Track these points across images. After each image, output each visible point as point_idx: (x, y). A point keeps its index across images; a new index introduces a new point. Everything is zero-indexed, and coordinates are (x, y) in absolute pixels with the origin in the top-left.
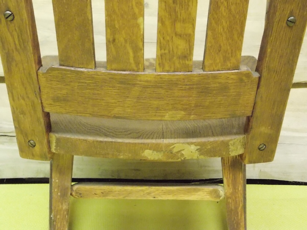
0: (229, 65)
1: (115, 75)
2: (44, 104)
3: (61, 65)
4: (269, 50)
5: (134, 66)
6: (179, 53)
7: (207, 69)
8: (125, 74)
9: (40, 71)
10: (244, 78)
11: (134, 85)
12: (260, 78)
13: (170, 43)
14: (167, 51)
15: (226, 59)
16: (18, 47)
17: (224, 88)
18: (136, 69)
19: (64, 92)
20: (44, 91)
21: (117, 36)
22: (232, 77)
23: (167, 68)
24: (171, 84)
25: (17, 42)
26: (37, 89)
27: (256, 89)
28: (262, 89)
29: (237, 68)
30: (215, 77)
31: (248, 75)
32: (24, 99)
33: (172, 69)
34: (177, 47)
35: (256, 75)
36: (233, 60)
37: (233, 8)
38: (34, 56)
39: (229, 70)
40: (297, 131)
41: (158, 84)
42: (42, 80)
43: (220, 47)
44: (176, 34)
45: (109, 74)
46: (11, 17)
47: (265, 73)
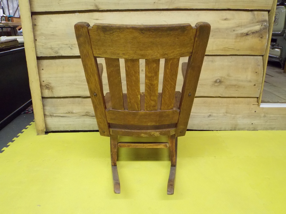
0: (169, 108)
1: (131, 112)
2: (108, 120)
3: (113, 109)
4: (183, 104)
5: (137, 109)
6: (152, 105)
7: (162, 110)
8: (134, 112)
9: (106, 111)
10: (175, 112)
11: (137, 115)
12: (180, 112)
13: (149, 103)
14: (148, 105)
15: (168, 107)
16: (98, 103)
17: (168, 115)
18: (138, 110)
19: (114, 117)
20: (107, 117)
21: (131, 101)
22: (171, 112)
23: (148, 110)
24: (150, 115)
25: (98, 102)
26: (105, 116)
27: (179, 115)
28: (181, 115)
29: (172, 109)
30: (165, 112)
31: (176, 111)
32: (101, 119)
33: (150, 110)
34: (152, 104)
35: (179, 111)
36: (171, 107)
37: (170, 92)
38: (104, 106)
39: (169, 110)
40: (196, 113)
41: (145, 115)
42: (107, 113)
43: (166, 103)
44: (151, 100)
45: (129, 112)
46: (96, 95)
47: (181, 110)
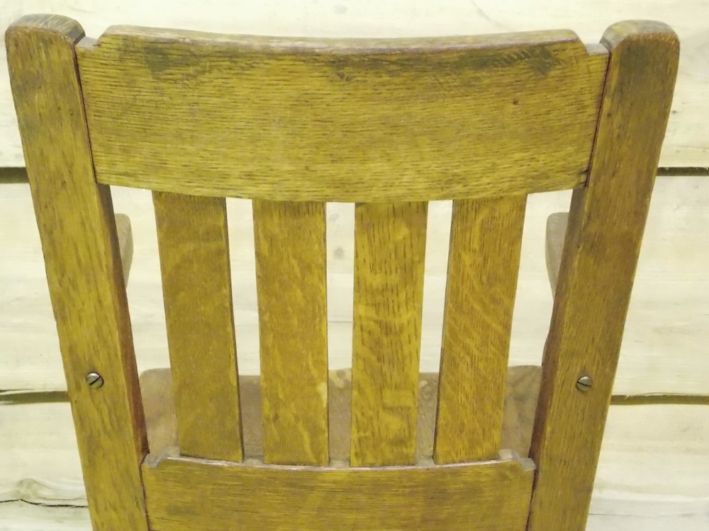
0: (480, 452)
1: (277, 472)
2: (153, 517)
3: (182, 455)
4: (549, 429)
6: (391, 436)
7: (441, 460)
8: (297, 471)
9: (146, 466)
10: (508, 473)
11: (312, 488)
12: (536, 472)
13: (375, 422)
14: (368, 434)
15: (473, 444)
16: (109, 427)
17: (473, 491)
18: (314, 461)
19: (188, 499)
20: (153, 497)
21: (281, 412)
22: (487, 471)
23: (370, 459)
24: (377, 487)
25: (107, 420)
26: (140, 495)
27: (530, 490)
28: (541, 490)
29: (495, 456)
30: (456, 473)
31: (514, 468)
32: (115, 510)
33: (380, 461)
34: (387, 427)
35: (529, 467)
36: (487, 446)
37: (481, 365)
38: (136, 440)
39: (480, 460)
41: (353, 487)
42: (149, 478)
43: (463, 424)
44: (385, 408)
45: (267, 471)
46: (99, 383)
47: (544, 466)
